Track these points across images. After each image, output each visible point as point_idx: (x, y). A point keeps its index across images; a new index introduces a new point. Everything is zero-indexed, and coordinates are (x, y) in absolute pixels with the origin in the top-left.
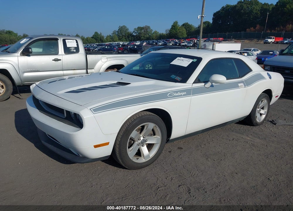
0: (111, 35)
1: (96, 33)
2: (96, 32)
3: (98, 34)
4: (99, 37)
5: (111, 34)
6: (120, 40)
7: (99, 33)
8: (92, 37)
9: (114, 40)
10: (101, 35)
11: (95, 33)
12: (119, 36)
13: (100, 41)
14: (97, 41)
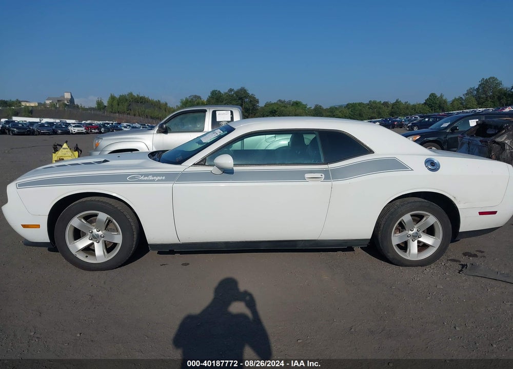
0: (464, 98)
1: (433, 96)
2: (432, 94)
3: (436, 96)
4: (438, 102)
5: (464, 95)
6: (480, 104)
7: (438, 95)
8: (425, 104)
9: (468, 106)
10: (441, 98)
11: (430, 96)
12: (479, 98)
13: (438, 110)
14: (432, 110)
